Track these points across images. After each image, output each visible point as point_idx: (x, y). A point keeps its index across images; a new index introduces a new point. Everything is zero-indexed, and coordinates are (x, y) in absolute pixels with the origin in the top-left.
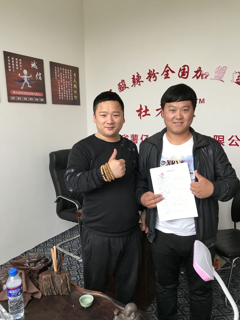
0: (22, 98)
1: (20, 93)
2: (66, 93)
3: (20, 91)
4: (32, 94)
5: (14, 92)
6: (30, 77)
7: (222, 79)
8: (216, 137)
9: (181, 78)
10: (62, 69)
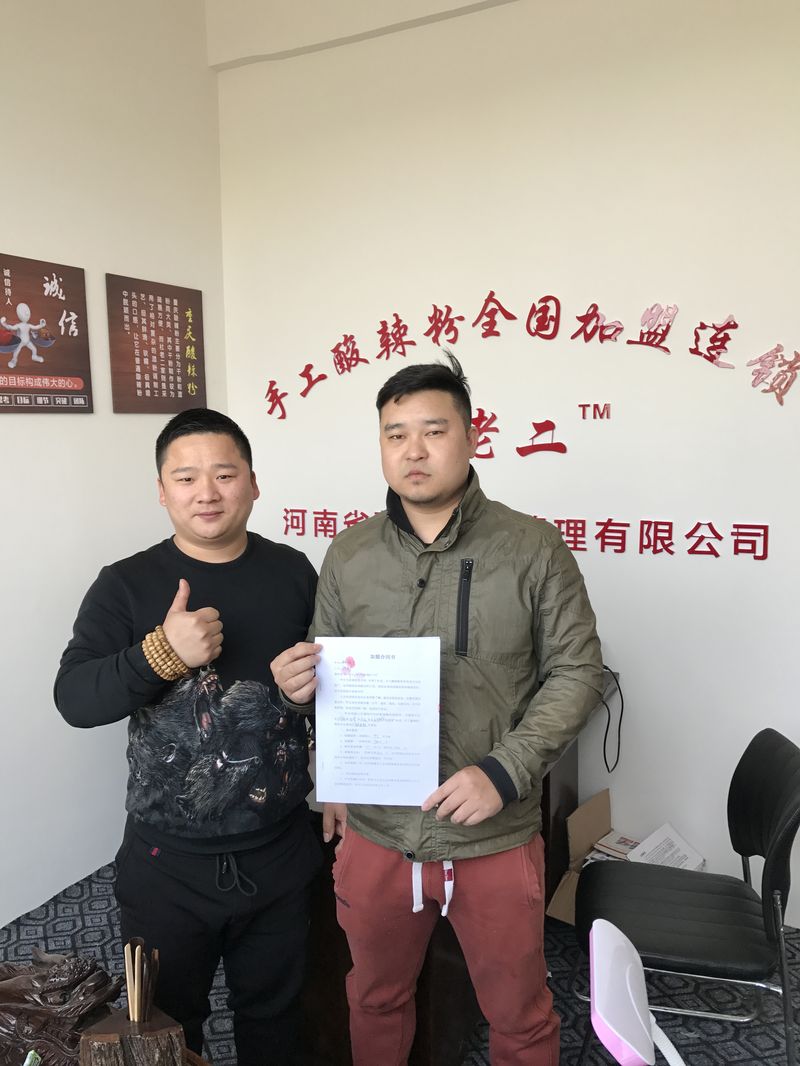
0: (13, 397)
1: (3, 381)
2: (159, 376)
3: (3, 374)
4: (45, 382)
6: (37, 327)
7: (662, 345)
8: (646, 526)
9: (537, 336)
10: (147, 297)
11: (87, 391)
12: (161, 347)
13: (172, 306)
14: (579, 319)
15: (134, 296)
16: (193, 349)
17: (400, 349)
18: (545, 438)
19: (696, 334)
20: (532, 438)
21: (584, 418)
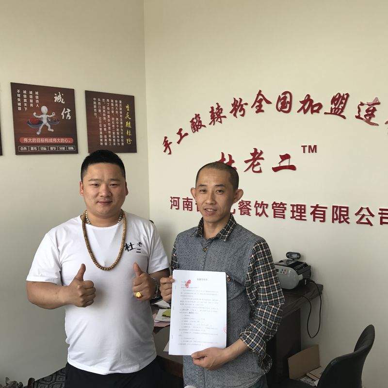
0: (39, 148)
1: (34, 140)
2: (112, 136)
3: (34, 137)
4: (55, 140)
5: (26, 140)
6: (51, 116)
7: (342, 114)
8: (335, 209)
9: (281, 112)
10: (106, 100)
11: (75, 144)
12: (113, 122)
13: (118, 103)
14: (301, 102)
15: (99, 100)
16: (129, 123)
17: (219, 120)
18: (285, 163)
19: (359, 108)
20: (280, 163)
21: (304, 152)
